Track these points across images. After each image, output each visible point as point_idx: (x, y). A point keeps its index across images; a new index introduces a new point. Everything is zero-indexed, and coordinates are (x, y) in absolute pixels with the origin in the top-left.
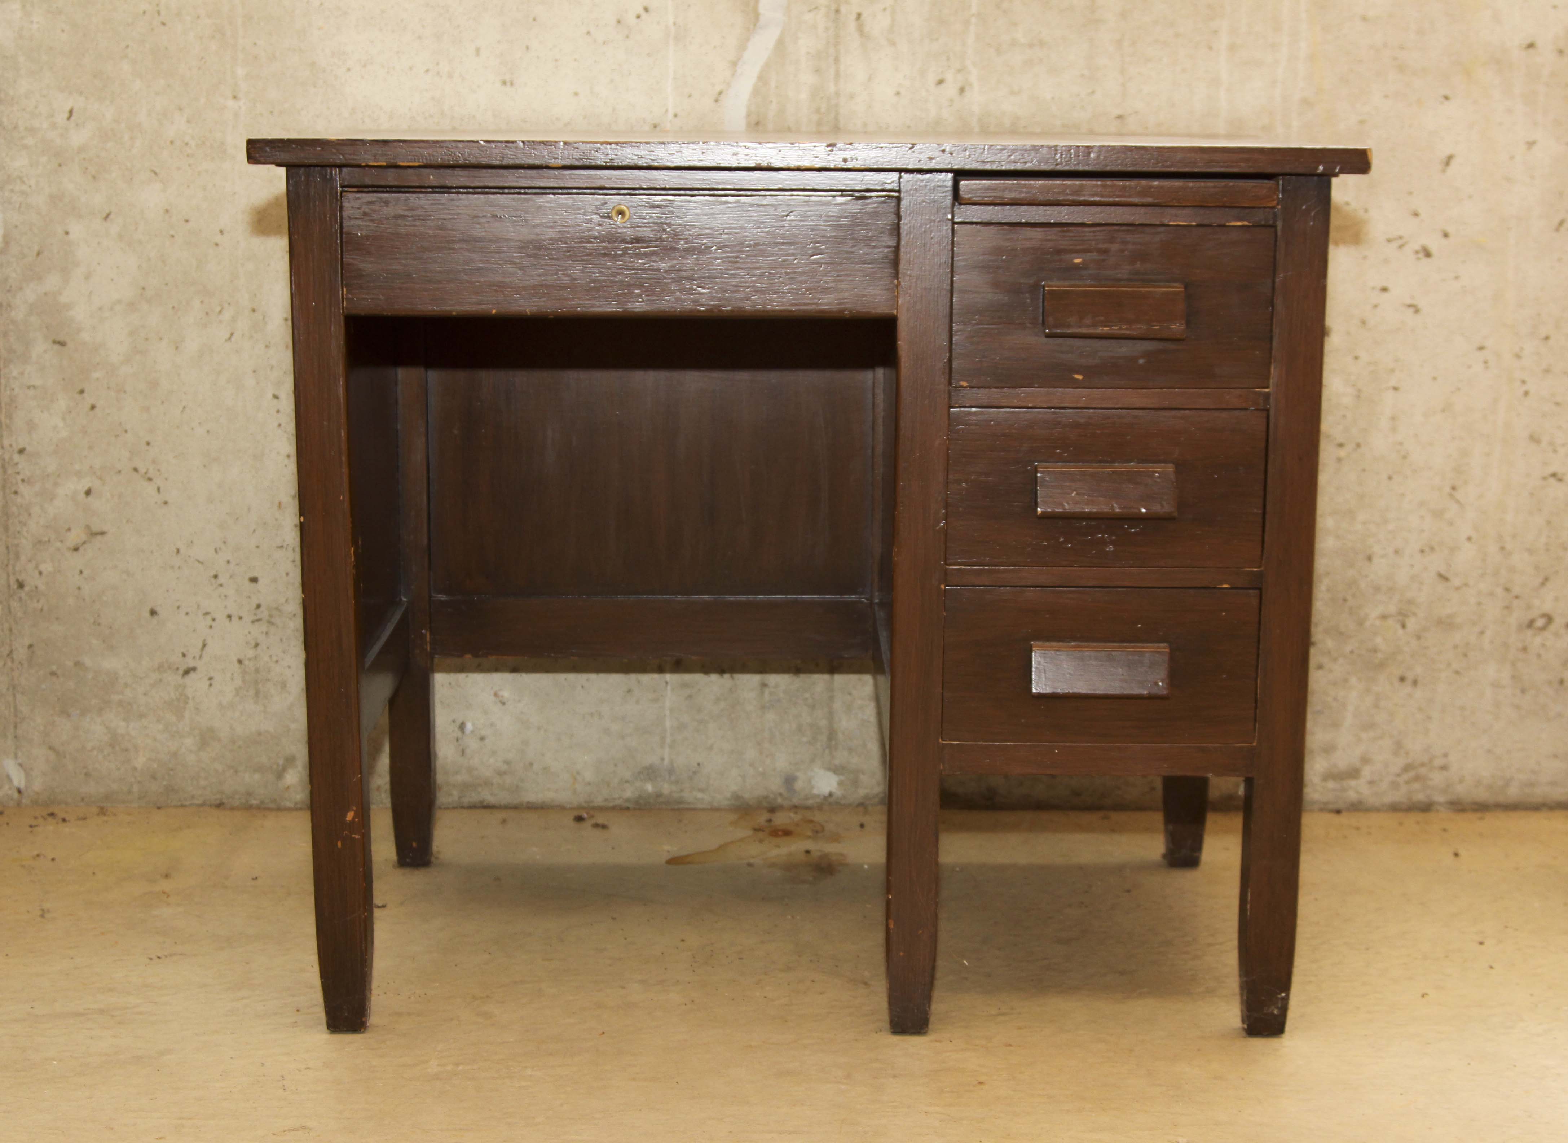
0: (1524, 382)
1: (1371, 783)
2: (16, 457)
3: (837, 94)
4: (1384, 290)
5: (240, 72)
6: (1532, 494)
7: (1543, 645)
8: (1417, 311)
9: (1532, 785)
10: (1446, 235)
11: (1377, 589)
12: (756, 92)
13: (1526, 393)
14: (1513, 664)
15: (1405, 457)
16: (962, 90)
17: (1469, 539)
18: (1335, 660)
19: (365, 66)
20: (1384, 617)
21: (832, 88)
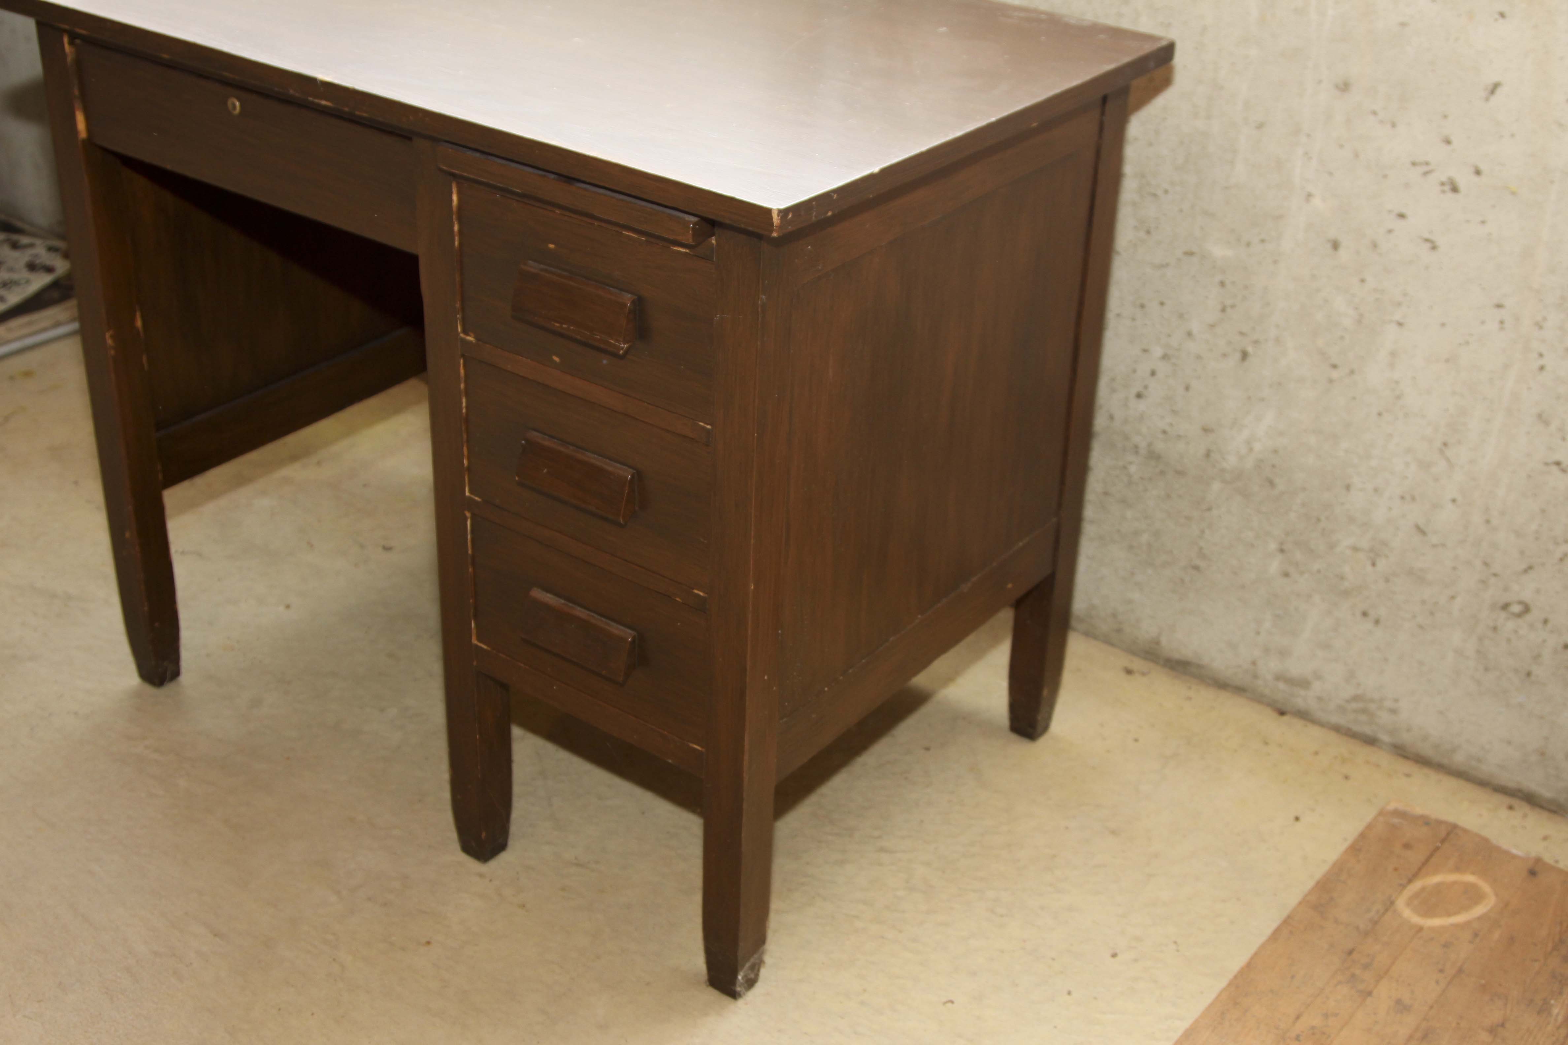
0: (1541, 355)
1: (1320, 699)
4: (1402, 216)
6: (1529, 476)
7: (1516, 632)
8: (1434, 248)
9: (1479, 760)
10: (1478, 172)
11: (1352, 520)
13: (1542, 368)
14: (1480, 639)
15: (1398, 397)
17: (1454, 501)
18: (1302, 573)
20: (1355, 549)
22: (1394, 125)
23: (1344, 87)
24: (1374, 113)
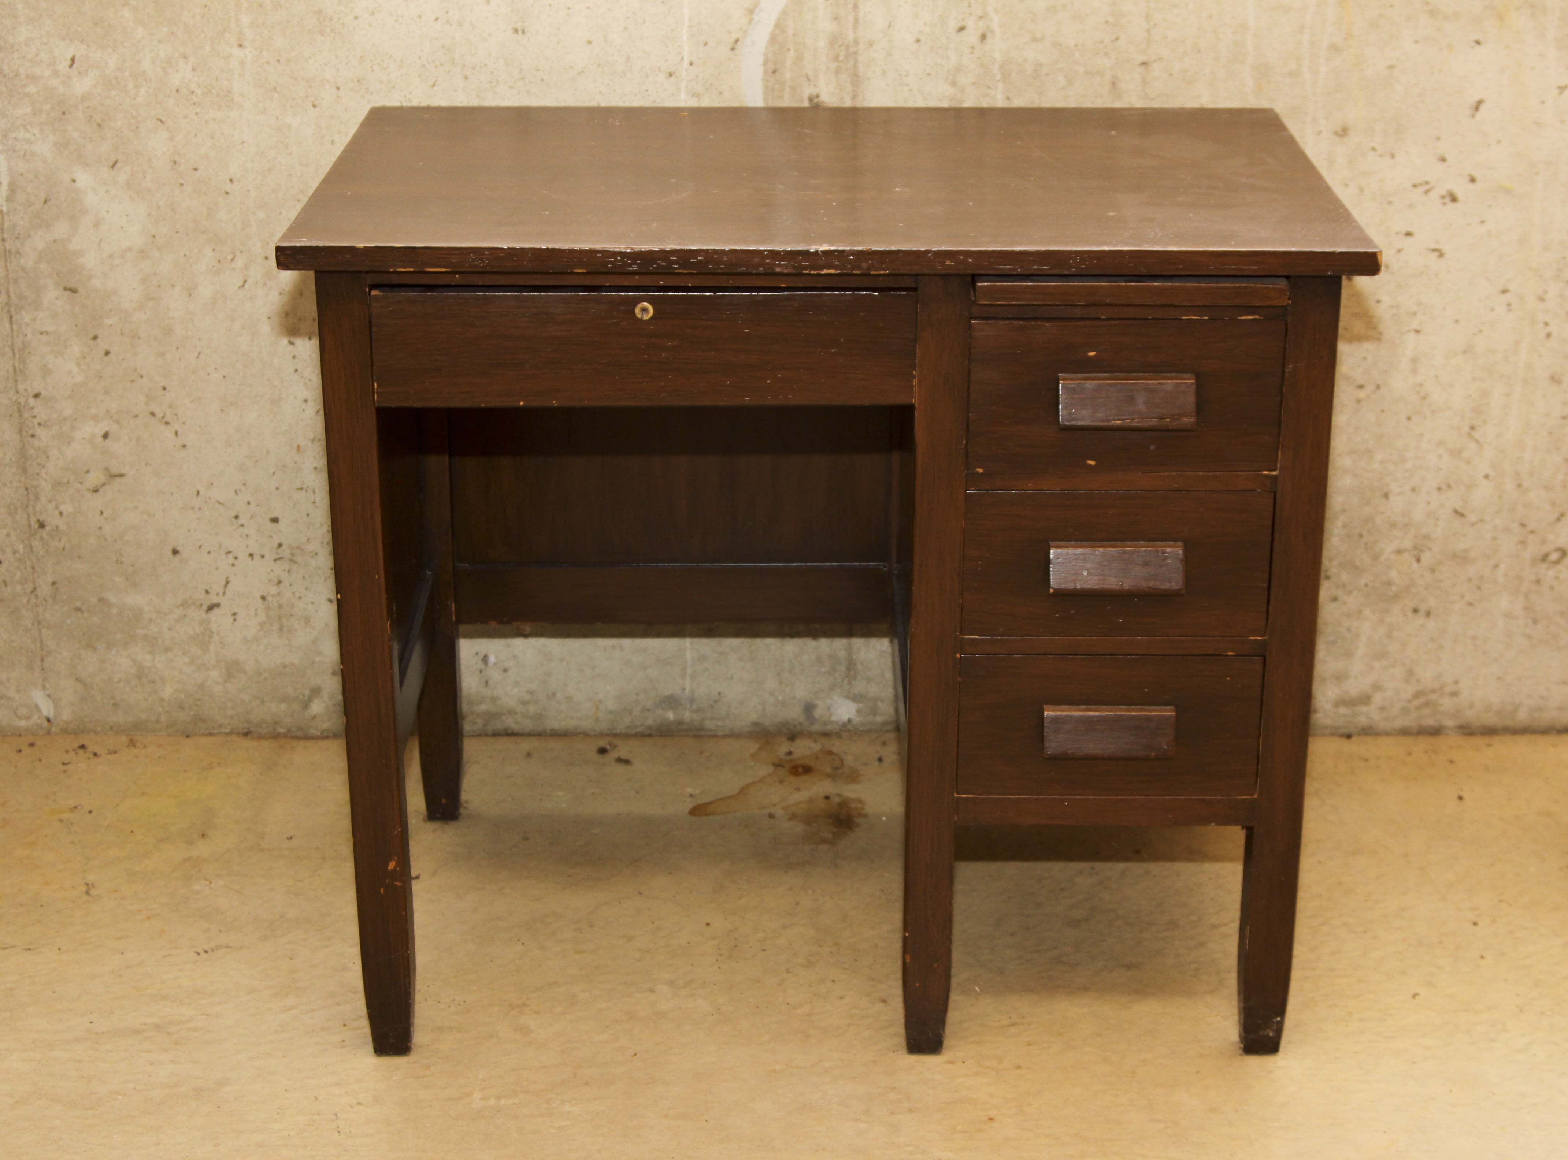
0: (1546, 324)
1: (1382, 709)
2: (32, 402)
3: (856, 42)
4: (1409, 234)
5: (245, 20)
6: (1550, 433)
7: (1557, 578)
8: (1441, 255)
9: (1541, 709)
10: (1473, 180)
11: (1393, 525)
12: (773, 39)
13: (1549, 335)
14: (1526, 596)
15: (1424, 398)
16: (983, 37)
17: (1486, 477)
18: (1349, 593)
19: (372, 14)
20: (1399, 552)
21: (851, 36)
22: (1393, 156)
23: (1343, 132)
24: (1374, 149)
